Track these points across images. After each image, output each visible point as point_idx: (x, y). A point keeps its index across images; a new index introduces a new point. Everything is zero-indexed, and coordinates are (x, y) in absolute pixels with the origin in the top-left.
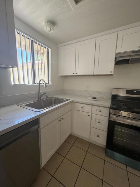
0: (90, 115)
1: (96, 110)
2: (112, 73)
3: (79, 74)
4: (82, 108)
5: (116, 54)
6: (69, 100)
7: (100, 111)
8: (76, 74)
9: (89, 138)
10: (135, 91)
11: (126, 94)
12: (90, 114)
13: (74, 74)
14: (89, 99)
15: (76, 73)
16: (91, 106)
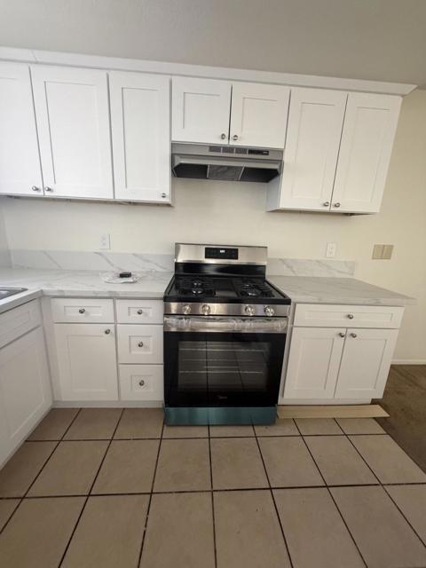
0: (112, 330)
1: (129, 312)
2: (167, 200)
3: (58, 193)
4: (81, 312)
5: (174, 145)
6: (24, 290)
7: (139, 313)
8: (48, 194)
9: (117, 399)
10: (222, 249)
11: (206, 257)
12: (111, 327)
13: (37, 189)
14: (107, 279)
15: (49, 190)
16: (111, 301)
